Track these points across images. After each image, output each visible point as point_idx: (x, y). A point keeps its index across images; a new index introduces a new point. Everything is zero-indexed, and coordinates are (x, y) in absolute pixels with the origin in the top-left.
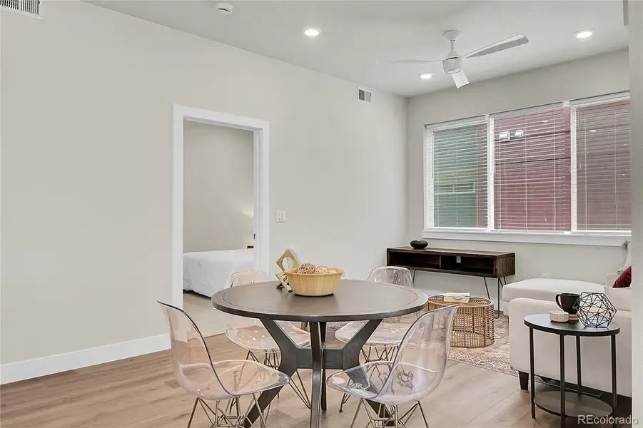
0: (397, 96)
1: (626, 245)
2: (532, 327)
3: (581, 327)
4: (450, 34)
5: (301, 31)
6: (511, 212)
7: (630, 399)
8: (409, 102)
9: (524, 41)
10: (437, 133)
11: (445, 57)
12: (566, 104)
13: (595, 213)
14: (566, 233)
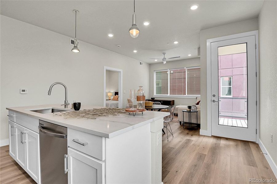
0: (148, 64)
1: (197, 98)
2: (183, 111)
3: (192, 111)
4: (164, 54)
5: (133, 51)
6: (173, 91)
7: (200, 124)
8: (150, 65)
9: (180, 57)
10: (156, 72)
11: (163, 58)
12: (185, 68)
13: (191, 91)
14: (185, 96)
